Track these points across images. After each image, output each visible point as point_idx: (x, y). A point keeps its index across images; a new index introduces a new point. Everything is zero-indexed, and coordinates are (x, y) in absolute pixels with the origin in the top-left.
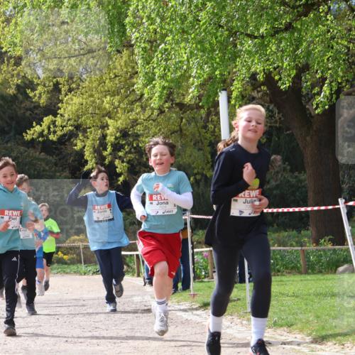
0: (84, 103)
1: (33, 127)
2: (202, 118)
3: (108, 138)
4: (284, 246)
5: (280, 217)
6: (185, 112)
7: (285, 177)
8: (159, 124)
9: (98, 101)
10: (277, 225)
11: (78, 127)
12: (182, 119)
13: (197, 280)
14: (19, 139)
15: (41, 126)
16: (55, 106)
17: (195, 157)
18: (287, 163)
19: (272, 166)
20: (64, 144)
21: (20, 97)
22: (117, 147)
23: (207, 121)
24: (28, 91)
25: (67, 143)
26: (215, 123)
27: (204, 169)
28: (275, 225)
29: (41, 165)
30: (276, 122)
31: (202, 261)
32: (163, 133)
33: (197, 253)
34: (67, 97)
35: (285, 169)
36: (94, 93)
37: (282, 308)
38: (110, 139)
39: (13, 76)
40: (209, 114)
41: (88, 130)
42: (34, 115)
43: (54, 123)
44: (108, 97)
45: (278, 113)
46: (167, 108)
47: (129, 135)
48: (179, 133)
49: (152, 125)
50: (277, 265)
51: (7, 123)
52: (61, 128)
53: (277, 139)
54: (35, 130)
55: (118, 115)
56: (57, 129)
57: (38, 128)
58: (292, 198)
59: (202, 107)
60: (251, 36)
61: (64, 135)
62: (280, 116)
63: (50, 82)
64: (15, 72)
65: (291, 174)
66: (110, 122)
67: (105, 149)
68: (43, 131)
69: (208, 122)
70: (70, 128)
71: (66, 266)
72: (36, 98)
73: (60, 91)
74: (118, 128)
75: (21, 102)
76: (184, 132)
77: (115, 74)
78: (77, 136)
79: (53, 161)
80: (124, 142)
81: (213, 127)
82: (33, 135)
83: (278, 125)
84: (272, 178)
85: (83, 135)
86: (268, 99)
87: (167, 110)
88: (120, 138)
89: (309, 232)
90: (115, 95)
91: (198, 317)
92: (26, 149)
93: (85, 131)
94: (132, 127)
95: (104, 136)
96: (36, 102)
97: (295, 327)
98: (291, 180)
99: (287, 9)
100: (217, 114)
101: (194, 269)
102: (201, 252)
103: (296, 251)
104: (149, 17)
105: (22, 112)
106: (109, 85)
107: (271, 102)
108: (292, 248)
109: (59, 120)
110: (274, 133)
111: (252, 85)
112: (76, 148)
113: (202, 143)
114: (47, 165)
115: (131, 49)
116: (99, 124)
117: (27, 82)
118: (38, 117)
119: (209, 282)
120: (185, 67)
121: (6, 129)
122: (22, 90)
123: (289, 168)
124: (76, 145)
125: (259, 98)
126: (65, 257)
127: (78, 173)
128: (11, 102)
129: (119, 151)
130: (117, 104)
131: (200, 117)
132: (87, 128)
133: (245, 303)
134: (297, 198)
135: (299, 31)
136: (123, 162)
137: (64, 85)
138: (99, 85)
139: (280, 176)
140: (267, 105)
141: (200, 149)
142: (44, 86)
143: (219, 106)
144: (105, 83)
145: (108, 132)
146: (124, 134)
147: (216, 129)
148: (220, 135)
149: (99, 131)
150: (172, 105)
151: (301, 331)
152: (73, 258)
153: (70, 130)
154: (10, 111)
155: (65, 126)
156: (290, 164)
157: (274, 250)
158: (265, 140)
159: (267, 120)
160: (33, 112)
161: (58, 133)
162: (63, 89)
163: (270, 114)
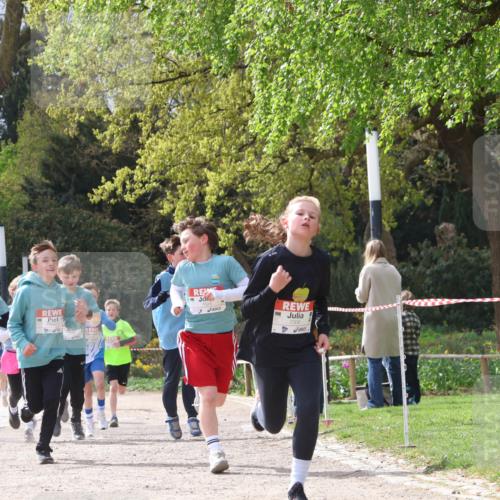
0: (174, 149)
1: (102, 184)
2: (341, 169)
3: (207, 198)
4: (458, 353)
5: (452, 311)
6: (316, 161)
7: (459, 255)
8: (279, 178)
9: (193, 146)
10: (449, 323)
11: (164, 183)
12: (312, 170)
13: (333, 401)
14: (82, 200)
15: (113, 182)
16: (132, 154)
17: (330, 225)
18: (463, 234)
20: (145, 206)
21: (83, 139)
22: (220, 211)
23: (348, 173)
24: (96, 132)
25: (149, 205)
26: (360, 176)
27: (343, 243)
28: (445, 322)
29: (112, 236)
30: (447, 176)
31: (339, 373)
32: (285, 191)
33: (333, 362)
34: (150, 139)
35: (459, 244)
36: (187, 134)
37: (455, 442)
38: (210, 199)
39: (72, 110)
40: (351, 164)
41: (179, 186)
42: (102, 166)
43: (131, 177)
44: (205, 139)
45: (451, 163)
46: (292, 155)
47: (237, 194)
48: (308, 190)
49: (270, 178)
50: (448, 380)
51: (64, 176)
52: (141, 185)
53: (448, 200)
54: (104, 189)
55: (221, 165)
56: (135, 186)
57: (108, 186)
58: (470, 284)
59: (342, 154)
60: (413, 54)
61: (146, 195)
62: (454, 166)
63: (124, 118)
65: (468, 250)
66: (210, 175)
67: (203, 213)
68: (116, 189)
69: (350, 175)
71: (147, 380)
72: (106, 141)
73: (139, 131)
74: (221, 184)
75: (85, 147)
76: (316, 189)
77: (217, 107)
78: (163, 195)
79: (130, 231)
80: (230, 204)
81: (356, 182)
82: (102, 195)
83: (450, 180)
84: (442, 256)
85: (171, 194)
86: (436, 142)
87: (291, 158)
88: (223, 198)
89: (493, 333)
91: (334, 454)
92: (91, 213)
93: (174, 188)
94: (242, 182)
95: (201, 196)
96: (105, 147)
97: (473, 468)
98: (469, 258)
99: (465, 14)
100: (364, 164)
101: (328, 385)
102: (339, 361)
103: (474, 359)
105: (86, 160)
106: (210, 123)
107: (440, 147)
108: (469, 356)
109: (138, 174)
110: (445, 191)
111: (413, 122)
112: (161, 211)
113: (341, 205)
114: (120, 235)
115: (240, 71)
116: (195, 178)
117: (94, 118)
118: (108, 168)
119: (350, 403)
120: (318, 97)
121: (63, 184)
122: (85, 130)
123: (465, 241)
124: (162, 208)
125: (423, 141)
126: (146, 368)
128: (69, 146)
129: (223, 216)
131: (338, 168)
132: (177, 184)
133: (402, 434)
134: (477, 284)
135: (481, 45)
136: (228, 231)
137: (146, 123)
139: (452, 252)
140: (434, 150)
141: (338, 214)
142: (118, 124)
143: (365, 152)
144: (203, 120)
145: (208, 189)
146: (231, 192)
147: (362, 186)
148: (367, 193)
149: (195, 188)
150: (299, 150)
151: (482, 474)
152: (157, 369)
153: (154, 188)
154: (69, 160)
155: (146, 182)
156: (467, 236)
157: (443, 359)
158: (431, 201)
159: (435, 173)
160: (101, 162)
161: (137, 191)
162: (144, 128)
163: (439, 164)
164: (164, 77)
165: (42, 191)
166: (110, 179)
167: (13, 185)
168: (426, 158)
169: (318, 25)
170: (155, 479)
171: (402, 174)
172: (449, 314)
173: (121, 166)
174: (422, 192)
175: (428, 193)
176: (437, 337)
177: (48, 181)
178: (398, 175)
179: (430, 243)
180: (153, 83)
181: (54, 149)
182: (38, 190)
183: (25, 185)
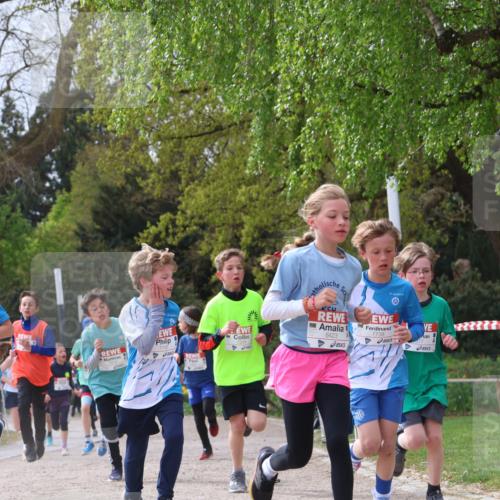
0: (212, 196)
1: (147, 228)
2: (364, 212)
3: (243, 239)
4: (475, 378)
5: (468, 339)
7: (473, 288)
9: (229, 193)
10: (466, 350)
11: (203, 227)
15: (157, 226)
16: (173, 200)
18: (477, 269)
19: (457, 273)
20: (187, 248)
21: (129, 188)
22: (254, 251)
24: (139, 180)
25: (190, 247)
28: (463, 349)
30: (462, 216)
34: (189, 187)
35: (474, 278)
38: (245, 240)
40: (373, 207)
41: (216, 229)
42: (147, 212)
43: (173, 222)
44: (244, 188)
45: (465, 204)
47: (269, 235)
50: (467, 403)
51: (113, 222)
52: (182, 229)
53: (462, 238)
54: (149, 233)
55: (257, 210)
56: (177, 230)
57: (153, 230)
59: (366, 198)
60: (428, 106)
61: (187, 238)
62: (467, 207)
63: (166, 169)
64: (123, 158)
65: (482, 283)
66: (245, 218)
68: (160, 233)
70: (195, 228)
72: (149, 188)
73: (179, 179)
74: (256, 227)
75: (131, 195)
78: (202, 238)
80: (263, 245)
82: (147, 238)
83: (464, 220)
84: (458, 289)
85: (209, 236)
86: (451, 187)
88: (258, 239)
90: (251, 184)
93: (213, 231)
95: (237, 238)
96: (149, 194)
97: (490, 482)
98: (481, 290)
99: (475, 68)
100: (385, 206)
104: (294, 83)
105: (132, 207)
107: (454, 190)
108: (485, 379)
109: (180, 220)
110: (460, 230)
112: (200, 252)
116: (231, 222)
117: (138, 169)
118: (152, 214)
121: (112, 230)
122: (131, 178)
123: (479, 275)
124: (201, 250)
127: (205, 285)
128: (117, 194)
130: (254, 195)
131: (361, 211)
132: (215, 227)
137: (185, 171)
138: (230, 172)
139: (467, 285)
140: (449, 194)
142: (159, 172)
145: (243, 232)
146: (264, 234)
149: (230, 231)
153: (194, 231)
154: (116, 207)
155: (188, 226)
156: (480, 271)
157: (461, 384)
158: (447, 240)
159: (450, 213)
160: (146, 208)
161: (179, 235)
162: (183, 177)
163: (454, 205)
164: (200, 131)
165: (94, 236)
166: (154, 224)
167: (67, 230)
168: (442, 200)
169: (341, 81)
170: (203, 495)
171: (420, 216)
172: (466, 341)
173: (164, 212)
174: (438, 231)
175: (444, 232)
176: (456, 363)
177: (98, 227)
178: (417, 216)
179: (447, 277)
180: (192, 137)
181: (102, 198)
182: (90, 235)
183: (78, 231)
